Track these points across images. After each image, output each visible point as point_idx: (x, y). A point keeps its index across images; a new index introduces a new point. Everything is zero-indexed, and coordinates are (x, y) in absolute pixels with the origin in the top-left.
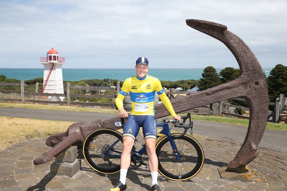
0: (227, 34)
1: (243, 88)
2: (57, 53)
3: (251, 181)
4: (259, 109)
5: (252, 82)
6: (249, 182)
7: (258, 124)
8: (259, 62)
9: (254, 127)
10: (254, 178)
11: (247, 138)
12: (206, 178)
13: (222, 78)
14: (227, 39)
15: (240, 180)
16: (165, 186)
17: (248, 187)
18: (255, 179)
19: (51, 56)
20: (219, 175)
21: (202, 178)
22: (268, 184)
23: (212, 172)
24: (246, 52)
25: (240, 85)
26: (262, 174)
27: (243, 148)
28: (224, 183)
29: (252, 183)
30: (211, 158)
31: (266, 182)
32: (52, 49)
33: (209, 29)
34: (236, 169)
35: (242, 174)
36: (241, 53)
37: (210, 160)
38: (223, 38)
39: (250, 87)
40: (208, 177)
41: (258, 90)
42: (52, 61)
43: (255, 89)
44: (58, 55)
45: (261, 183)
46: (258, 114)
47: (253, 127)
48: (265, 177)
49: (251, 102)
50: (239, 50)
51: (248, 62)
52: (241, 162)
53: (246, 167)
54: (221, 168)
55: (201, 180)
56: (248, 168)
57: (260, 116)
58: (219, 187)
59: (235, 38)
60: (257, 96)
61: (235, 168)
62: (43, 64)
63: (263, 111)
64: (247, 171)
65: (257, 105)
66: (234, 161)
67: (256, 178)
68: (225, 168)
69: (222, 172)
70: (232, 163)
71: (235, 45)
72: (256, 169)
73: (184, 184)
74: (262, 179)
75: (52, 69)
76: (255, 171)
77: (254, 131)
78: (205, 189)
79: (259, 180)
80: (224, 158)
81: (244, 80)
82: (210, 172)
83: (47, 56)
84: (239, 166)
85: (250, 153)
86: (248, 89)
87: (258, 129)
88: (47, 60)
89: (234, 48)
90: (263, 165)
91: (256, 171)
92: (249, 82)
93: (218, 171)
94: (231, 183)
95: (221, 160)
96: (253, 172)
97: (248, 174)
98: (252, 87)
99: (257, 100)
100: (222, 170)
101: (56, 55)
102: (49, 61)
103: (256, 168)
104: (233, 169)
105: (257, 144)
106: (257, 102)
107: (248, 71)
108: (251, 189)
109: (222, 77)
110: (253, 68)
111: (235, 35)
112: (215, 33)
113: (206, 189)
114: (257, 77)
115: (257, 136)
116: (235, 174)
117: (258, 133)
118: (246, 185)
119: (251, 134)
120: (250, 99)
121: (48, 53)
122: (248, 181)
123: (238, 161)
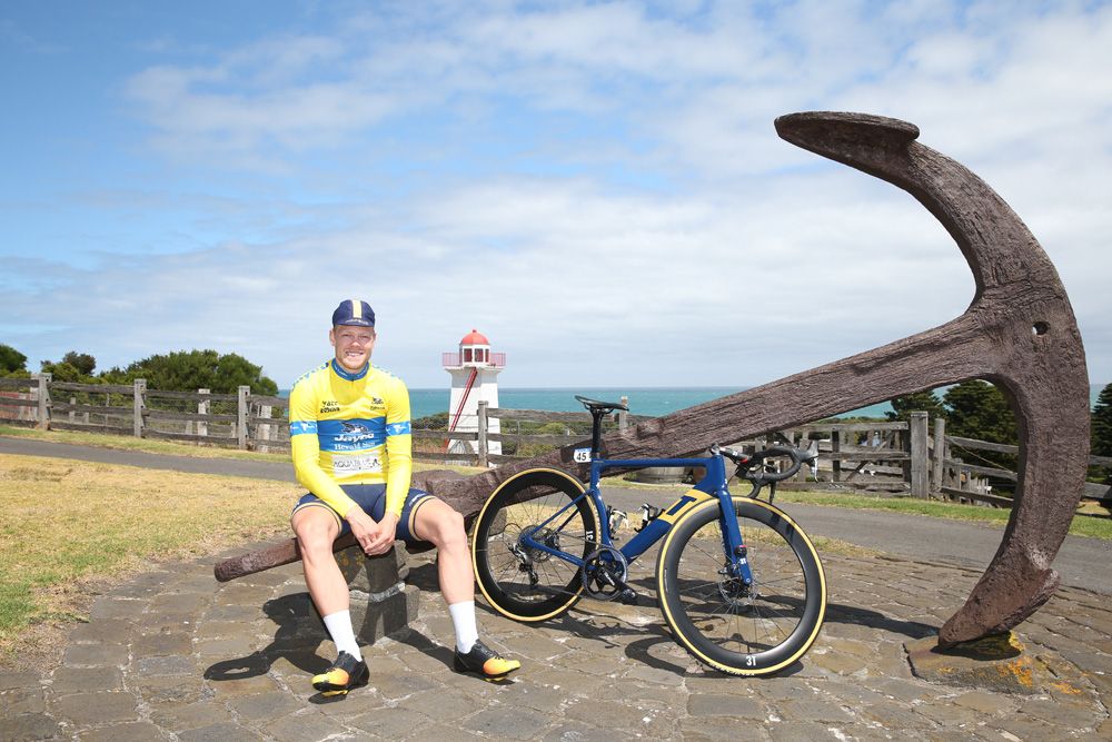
0: (923, 156)
1: (990, 346)
2: (486, 342)
3: (1031, 692)
4: (1052, 420)
5: (1021, 323)
6: (1022, 694)
7: (1053, 475)
8: (1044, 252)
9: (1036, 489)
10: (1042, 681)
11: (1013, 531)
12: (855, 674)
13: (951, 410)
14: (921, 175)
15: (986, 685)
16: (690, 689)
17: (1019, 711)
18: (1048, 686)
19: (470, 350)
20: (907, 664)
21: (841, 673)
22: (1102, 708)
23: (883, 654)
24: (996, 218)
25: (975, 336)
26: (1076, 670)
27: (998, 568)
28: (925, 694)
29: (1035, 698)
30: (886, 610)
31: (1093, 697)
32: (474, 331)
33: (855, 143)
34: (972, 646)
35: (994, 662)
36: (975, 220)
37: (881, 615)
38: (909, 173)
39: (1015, 340)
40: (866, 671)
41: (1047, 352)
42: (473, 364)
43: (1035, 349)
44: (488, 347)
45: (1072, 700)
46: (1049, 441)
47: (1032, 490)
48: (1088, 683)
49: (1022, 395)
50: (967, 210)
51: (1002, 250)
52: (991, 619)
53: (1011, 640)
54: (917, 641)
55: (834, 679)
56: (1017, 643)
57: (1059, 446)
58: (902, 705)
59: (951, 169)
60: (1041, 373)
61: (968, 642)
62: (449, 371)
63: (1071, 430)
64: (1015, 653)
65: (1044, 406)
66: (963, 616)
67: (1051, 681)
68: (932, 642)
69: (920, 654)
70: (957, 621)
71: (951, 194)
72: (1051, 652)
73: (762, 689)
74: (1074, 686)
75: (471, 385)
76: (1047, 659)
77: (1035, 502)
78: (843, 708)
79: (1065, 689)
80: (932, 612)
81: (993, 317)
82: (873, 654)
83: (461, 350)
84: (981, 633)
85: (1025, 584)
86: (1009, 349)
87: (1054, 497)
88: (461, 361)
89: (948, 204)
90: (1081, 641)
91: (1053, 660)
92: (1012, 324)
93: (906, 651)
94: (953, 693)
95: (922, 617)
96: (1039, 659)
97: (1020, 663)
98: (1022, 340)
99: (1046, 389)
100: (918, 649)
101: (484, 347)
102: (465, 364)
103: (1051, 648)
104: (959, 643)
105: (1052, 551)
106: (1046, 395)
107: (1004, 285)
108: (1030, 721)
109: (953, 407)
110: (1022, 274)
111: (949, 161)
112: (879, 158)
113: (846, 710)
114: (1041, 306)
115: (1050, 522)
116: (966, 664)
117: (1055, 509)
118: (1012, 704)
119: (1025, 515)
120: (1016, 384)
121: (463, 343)
122: (1020, 690)
123: (979, 614)
